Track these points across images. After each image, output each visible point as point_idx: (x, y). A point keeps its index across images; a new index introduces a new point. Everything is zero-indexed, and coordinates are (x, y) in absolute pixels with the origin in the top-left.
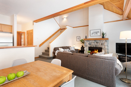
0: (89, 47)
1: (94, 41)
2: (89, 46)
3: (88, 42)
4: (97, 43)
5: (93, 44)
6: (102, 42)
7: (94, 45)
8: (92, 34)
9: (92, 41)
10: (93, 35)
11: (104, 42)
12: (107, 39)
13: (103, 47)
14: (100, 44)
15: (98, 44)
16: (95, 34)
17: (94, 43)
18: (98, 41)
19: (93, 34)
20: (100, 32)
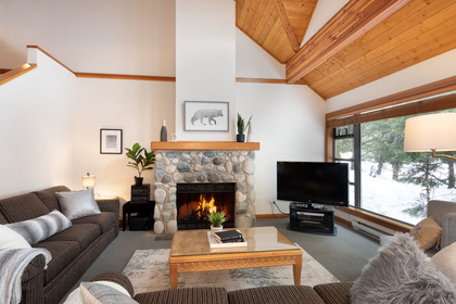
0: (178, 185)
1: (201, 155)
2: (178, 177)
3: (176, 161)
4: (216, 162)
5: (199, 166)
6: (235, 159)
7: (201, 172)
8: (193, 120)
9: (193, 154)
10: (198, 125)
11: (242, 159)
12: (256, 146)
13: (239, 179)
14: (230, 168)
15: (221, 167)
16: (206, 120)
17: (203, 162)
18: (221, 155)
19: (198, 122)
20: (225, 113)
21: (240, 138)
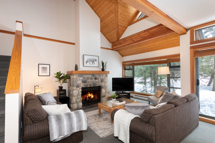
0: (82, 88)
1: (90, 76)
2: (82, 85)
3: (81, 78)
5: (90, 80)
6: (101, 77)
7: (91, 83)
8: (87, 62)
9: (88, 76)
11: (104, 77)
12: (108, 72)
13: (103, 84)
14: (100, 81)
15: (97, 80)
16: (91, 62)
17: (91, 79)
18: (97, 76)
19: (88, 63)
20: (97, 60)
21: (103, 70)
